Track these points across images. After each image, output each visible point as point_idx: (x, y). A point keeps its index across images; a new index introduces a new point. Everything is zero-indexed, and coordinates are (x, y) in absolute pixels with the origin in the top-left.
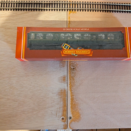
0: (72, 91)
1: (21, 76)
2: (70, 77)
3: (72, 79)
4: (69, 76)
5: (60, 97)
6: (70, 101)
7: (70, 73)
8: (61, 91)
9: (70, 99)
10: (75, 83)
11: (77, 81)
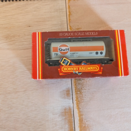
0: (80, 109)
1: (9, 93)
2: (76, 90)
3: (79, 92)
4: (74, 89)
5: (64, 118)
6: (79, 122)
7: (76, 85)
8: (65, 109)
9: (78, 120)
10: (84, 98)
11: (86, 95)
